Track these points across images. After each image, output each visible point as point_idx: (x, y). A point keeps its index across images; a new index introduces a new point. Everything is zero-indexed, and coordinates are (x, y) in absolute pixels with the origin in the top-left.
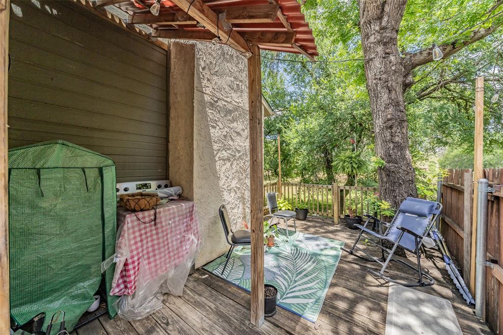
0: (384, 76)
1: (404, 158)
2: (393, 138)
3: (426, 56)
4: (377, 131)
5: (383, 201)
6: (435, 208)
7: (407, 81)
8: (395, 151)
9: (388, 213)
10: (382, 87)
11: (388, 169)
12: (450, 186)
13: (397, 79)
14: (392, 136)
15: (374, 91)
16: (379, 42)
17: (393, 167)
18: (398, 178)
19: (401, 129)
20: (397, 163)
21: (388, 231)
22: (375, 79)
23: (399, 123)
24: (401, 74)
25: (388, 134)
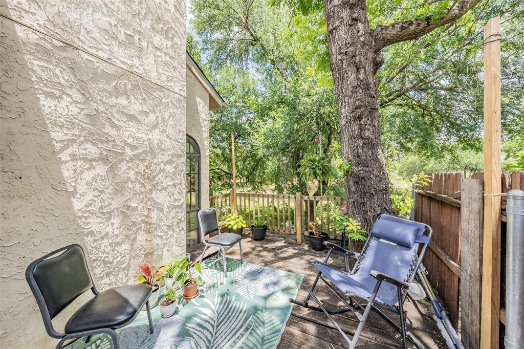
0: (351, 49)
1: (376, 159)
2: (363, 132)
3: (398, 30)
4: (343, 123)
5: (351, 219)
6: (421, 233)
7: (378, 59)
8: (365, 149)
9: (356, 237)
10: (349, 65)
11: (356, 175)
12: (428, 195)
13: (366, 54)
14: (361, 130)
15: (339, 70)
16: (345, 4)
17: (362, 172)
18: (369, 186)
19: (372, 120)
20: (367, 167)
21: (358, 266)
22: (340, 54)
23: (370, 112)
24: (371, 48)
25: (357, 128)
